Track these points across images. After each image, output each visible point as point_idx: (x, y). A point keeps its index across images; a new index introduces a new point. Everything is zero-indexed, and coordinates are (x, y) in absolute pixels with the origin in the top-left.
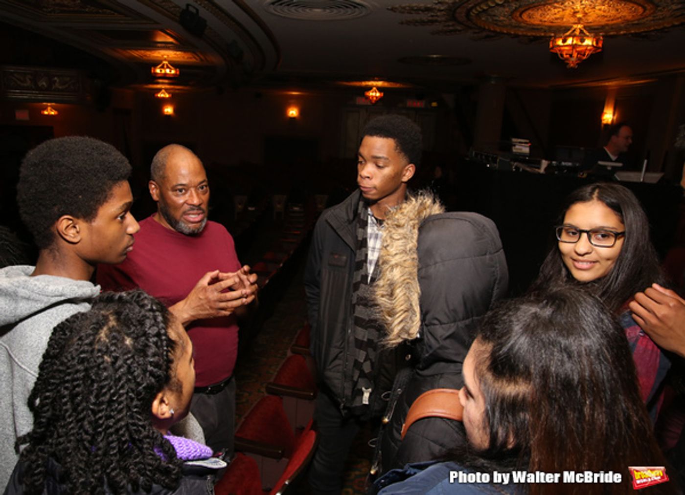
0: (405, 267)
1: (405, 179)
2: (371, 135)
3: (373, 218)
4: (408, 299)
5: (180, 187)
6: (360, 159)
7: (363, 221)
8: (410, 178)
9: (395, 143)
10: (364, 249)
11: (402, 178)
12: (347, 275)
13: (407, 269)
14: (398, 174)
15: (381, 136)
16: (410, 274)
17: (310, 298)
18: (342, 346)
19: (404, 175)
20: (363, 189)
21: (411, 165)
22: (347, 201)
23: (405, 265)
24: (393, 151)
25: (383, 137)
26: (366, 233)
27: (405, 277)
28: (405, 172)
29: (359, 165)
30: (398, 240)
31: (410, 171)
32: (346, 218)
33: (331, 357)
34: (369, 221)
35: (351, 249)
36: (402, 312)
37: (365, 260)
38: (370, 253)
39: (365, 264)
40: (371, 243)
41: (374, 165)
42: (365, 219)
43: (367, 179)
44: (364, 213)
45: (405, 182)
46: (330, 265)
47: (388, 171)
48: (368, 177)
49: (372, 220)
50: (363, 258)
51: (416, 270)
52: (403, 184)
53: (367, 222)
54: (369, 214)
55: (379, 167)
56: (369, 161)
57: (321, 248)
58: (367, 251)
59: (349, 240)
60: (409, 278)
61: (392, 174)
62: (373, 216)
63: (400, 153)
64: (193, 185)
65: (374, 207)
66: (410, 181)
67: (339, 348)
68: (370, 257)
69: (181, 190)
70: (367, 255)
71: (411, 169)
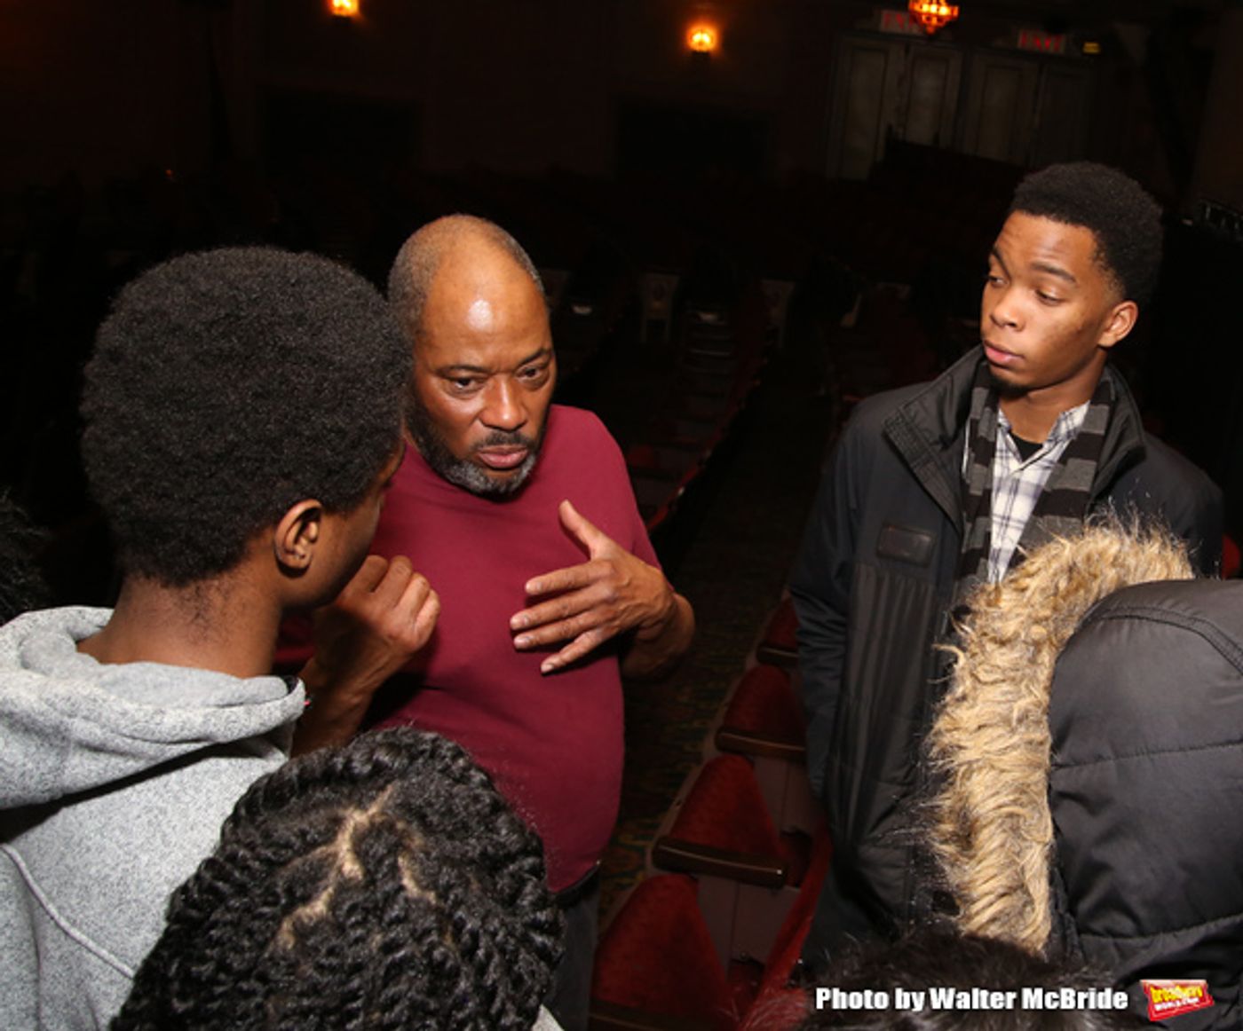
0: (1003, 771)
1: (1108, 339)
2: (1034, 211)
3: (1008, 437)
4: (1013, 861)
5: (464, 374)
6: (996, 271)
7: (985, 441)
8: (1121, 337)
9: (1095, 240)
10: (981, 520)
11: (1100, 336)
12: (931, 588)
13: (1007, 777)
14: (1093, 325)
15: (1058, 219)
16: (1022, 789)
17: (808, 633)
18: (909, 779)
19: (1108, 330)
20: (991, 354)
21: (1126, 304)
22: (943, 380)
23: (1001, 765)
24: (1090, 262)
25: (1066, 222)
26: (989, 476)
27: (1002, 799)
28: (1109, 322)
29: (988, 288)
30: (994, 683)
31: (1123, 317)
32: (937, 433)
33: (878, 808)
34: (1000, 444)
35: (946, 515)
36: (992, 897)
37: (985, 551)
38: (995, 529)
39: (982, 560)
40: (999, 504)
41: (1032, 292)
42: (991, 439)
43: (1007, 327)
44: (990, 421)
45: (1104, 348)
46: (879, 554)
47: (1066, 314)
48: (1013, 325)
49: (1007, 443)
50: (978, 545)
51: (1039, 776)
52: (1100, 352)
53: (994, 444)
54: (1000, 425)
55: (1042, 297)
56: (1020, 277)
57: (853, 505)
58: (989, 524)
59: (941, 491)
60: (1014, 802)
61: (1079, 322)
62: (1010, 432)
63: (1106, 269)
64: (503, 367)
65: (1013, 407)
66: (1119, 345)
67: (902, 784)
68: (996, 543)
69: (465, 382)
70: (988, 536)
71: (1125, 314)
